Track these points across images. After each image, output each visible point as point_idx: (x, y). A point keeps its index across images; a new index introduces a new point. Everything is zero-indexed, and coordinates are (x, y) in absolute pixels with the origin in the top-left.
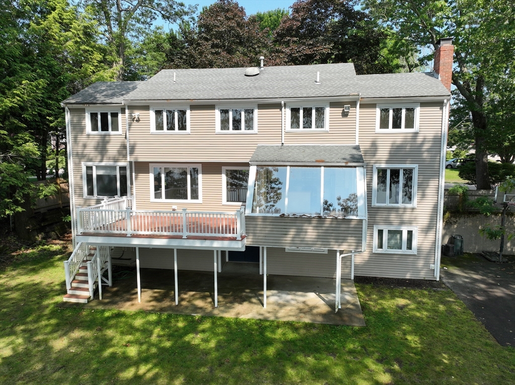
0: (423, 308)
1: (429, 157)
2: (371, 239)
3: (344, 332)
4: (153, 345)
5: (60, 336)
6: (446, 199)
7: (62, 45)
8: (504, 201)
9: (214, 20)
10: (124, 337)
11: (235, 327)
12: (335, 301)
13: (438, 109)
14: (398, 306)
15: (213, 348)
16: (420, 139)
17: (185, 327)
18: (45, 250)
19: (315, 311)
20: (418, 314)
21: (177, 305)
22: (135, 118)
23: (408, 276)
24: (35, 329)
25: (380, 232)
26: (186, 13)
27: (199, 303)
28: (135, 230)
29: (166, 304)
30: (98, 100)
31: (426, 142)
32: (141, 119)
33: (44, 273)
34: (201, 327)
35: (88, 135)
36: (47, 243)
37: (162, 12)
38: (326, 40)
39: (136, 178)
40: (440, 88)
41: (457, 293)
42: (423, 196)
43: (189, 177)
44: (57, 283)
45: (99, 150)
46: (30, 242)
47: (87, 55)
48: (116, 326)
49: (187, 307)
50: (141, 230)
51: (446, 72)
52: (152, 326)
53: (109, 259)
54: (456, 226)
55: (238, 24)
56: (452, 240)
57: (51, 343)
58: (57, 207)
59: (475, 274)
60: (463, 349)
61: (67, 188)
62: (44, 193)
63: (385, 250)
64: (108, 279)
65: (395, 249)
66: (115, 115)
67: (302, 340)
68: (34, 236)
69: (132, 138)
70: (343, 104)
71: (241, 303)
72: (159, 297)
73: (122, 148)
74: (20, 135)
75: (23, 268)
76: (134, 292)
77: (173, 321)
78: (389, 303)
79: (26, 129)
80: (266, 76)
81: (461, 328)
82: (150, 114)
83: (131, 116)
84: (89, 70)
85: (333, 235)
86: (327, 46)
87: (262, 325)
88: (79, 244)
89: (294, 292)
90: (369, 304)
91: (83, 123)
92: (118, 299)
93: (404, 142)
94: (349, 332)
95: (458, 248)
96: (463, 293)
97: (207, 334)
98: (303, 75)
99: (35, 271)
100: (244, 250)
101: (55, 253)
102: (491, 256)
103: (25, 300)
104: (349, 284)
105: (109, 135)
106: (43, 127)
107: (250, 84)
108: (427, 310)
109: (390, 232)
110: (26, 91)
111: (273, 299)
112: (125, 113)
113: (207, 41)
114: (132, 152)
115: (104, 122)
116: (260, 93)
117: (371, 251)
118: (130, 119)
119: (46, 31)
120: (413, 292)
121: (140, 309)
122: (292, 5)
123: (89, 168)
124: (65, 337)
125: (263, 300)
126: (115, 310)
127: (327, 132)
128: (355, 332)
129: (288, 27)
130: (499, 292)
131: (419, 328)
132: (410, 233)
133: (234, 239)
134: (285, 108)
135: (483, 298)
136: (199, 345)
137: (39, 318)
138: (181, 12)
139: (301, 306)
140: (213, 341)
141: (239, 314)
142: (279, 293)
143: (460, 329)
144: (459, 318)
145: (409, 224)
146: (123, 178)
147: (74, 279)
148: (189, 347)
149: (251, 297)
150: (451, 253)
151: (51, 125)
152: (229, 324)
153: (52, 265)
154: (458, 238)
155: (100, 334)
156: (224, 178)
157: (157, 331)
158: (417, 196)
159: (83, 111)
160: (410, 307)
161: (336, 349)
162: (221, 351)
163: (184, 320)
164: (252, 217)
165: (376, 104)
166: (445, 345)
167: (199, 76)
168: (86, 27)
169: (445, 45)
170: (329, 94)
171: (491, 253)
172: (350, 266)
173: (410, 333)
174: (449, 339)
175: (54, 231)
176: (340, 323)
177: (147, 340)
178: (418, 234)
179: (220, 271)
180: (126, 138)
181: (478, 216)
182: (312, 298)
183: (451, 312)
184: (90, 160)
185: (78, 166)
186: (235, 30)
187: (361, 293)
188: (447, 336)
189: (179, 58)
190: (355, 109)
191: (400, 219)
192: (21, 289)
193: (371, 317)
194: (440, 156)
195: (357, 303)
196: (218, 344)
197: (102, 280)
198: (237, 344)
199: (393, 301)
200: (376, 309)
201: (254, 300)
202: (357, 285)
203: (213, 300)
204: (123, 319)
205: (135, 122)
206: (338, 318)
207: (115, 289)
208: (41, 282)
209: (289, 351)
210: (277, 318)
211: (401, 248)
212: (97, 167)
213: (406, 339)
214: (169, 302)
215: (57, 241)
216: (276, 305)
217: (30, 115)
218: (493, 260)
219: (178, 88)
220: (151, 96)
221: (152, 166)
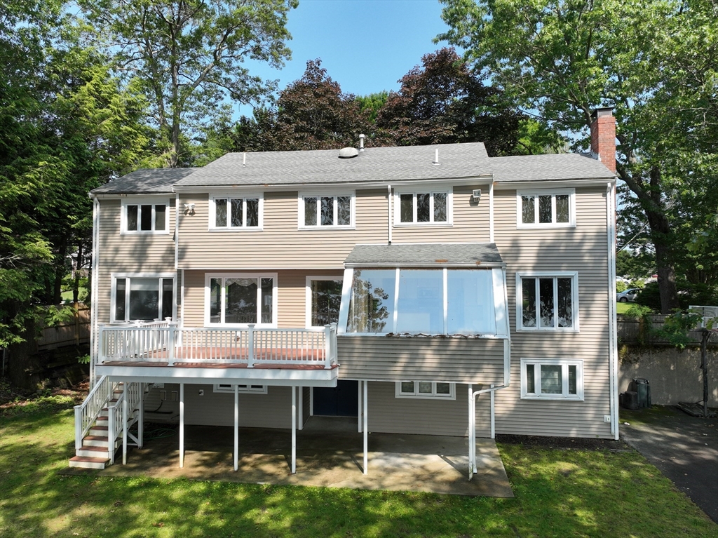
0: (598, 475)
1: (592, 261)
2: (518, 379)
3: (483, 505)
4: (198, 524)
5: (60, 514)
6: (621, 328)
7: (96, 123)
8: (703, 326)
9: (299, 97)
10: (155, 514)
11: (320, 499)
12: (468, 465)
13: (599, 196)
14: (560, 472)
15: (288, 528)
16: (578, 236)
17: (246, 501)
18: (49, 402)
19: (439, 478)
20: (591, 482)
21: (237, 471)
22: (188, 210)
23: (573, 433)
24: (24, 504)
25: (530, 369)
26: (263, 91)
27: (269, 468)
28: (179, 356)
29: (220, 469)
30: (139, 189)
31: (587, 241)
32: (196, 212)
33: (44, 432)
34: (271, 500)
35: (123, 236)
36: (53, 393)
37: (231, 89)
38: (447, 121)
39: (186, 293)
40: (601, 170)
41: (646, 456)
42: (588, 315)
43: (259, 291)
44: (62, 444)
45: (136, 255)
46: (29, 391)
47: (129, 139)
48: (143, 499)
49: (250, 474)
50: (189, 357)
51: (607, 151)
52: (199, 499)
53: (140, 407)
54: (637, 366)
55: (331, 103)
56: (634, 385)
57: (45, 524)
58: (71, 343)
59: (670, 431)
60: (661, 529)
61: (88, 317)
62: (54, 317)
63: (538, 394)
64: (137, 438)
65: (553, 393)
66: (161, 209)
67: (420, 517)
68: (35, 383)
69: (182, 237)
70: (471, 189)
71: (330, 467)
72: (211, 461)
73: (168, 252)
74: (29, 235)
75: (14, 426)
76: (173, 454)
77: (229, 492)
78: (547, 468)
79: (37, 228)
80: (367, 158)
81: (655, 500)
82: (209, 205)
83: (184, 207)
84: (130, 157)
85: (462, 362)
86: (448, 127)
87: (360, 497)
88: (98, 383)
89: (408, 454)
90: (518, 470)
91: (116, 220)
92: (149, 463)
93: (556, 241)
94: (489, 505)
95: (644, 398)
96: (656, 455)
97: (279, 509)
98: (417, 156)
99: (31, 429)
100: (334, 385)
101: (64, 406)
102: (691, 409)
103: (12, 466)
104: (488, 444)
105: (152, 236)
106: (62, 230)
107: (346, 166)
108: (604, 477)
109: (543, 367)
110: (42, 177)
111: (376, 463)
112: (175, 206)
113: (290, 124)
114: (182, 256)
115: (146, 218)
116: (359, 175)
117: (517, 396)
118: (181, 212)
119: (78, 106)
120: (581, 454)
121: (182, 476)
122: (401, 79)
123: (121, 281)
124: (67, 516)
125: (363, 464)
126: (144, 477)
127: (450, 227)
128: (498, 505)
129: (396, 105)
130: (706, 454)
131: (592, 500)
132: (573, 369)
133: (322, 368)
134: (393, 195)
135: (685, 461)
136: (267, 524)
137: (32, 490)
138: (256, 90)
139: (419, 471)
140: (288, 519)
141: (326, 481)
142: (386, 455)
143: (654, 502)
144: (651, 488)
145: (570, 357)
146: (168, 296)
147: (88, 435)
148: (251, 526)
149: (345, 461)
150: (633, 405)
151: (73, 226)
152: (312, 495)
153: (57, 421)
154: (642, 383)
155: (119, 510)
156: (308, 291)
157: (205, 505)
158: (578, 316)
159: (118, 203)
160: (579, 473)
161: (471, 528)
162: (299, 532)
163: (245, 490)
164: (347, 337)
165: (515, 190)
166: (634, 523)
167: (277, 159)
168: (129, 103)
169: (603, 116)
170: (451, 175)
171: (691, 405)
172: (488, 419)
173: (581, 506)
174: (638, 516)
175: (64, 377)
176: (476, 493)
177: (189, 518)
178: (584, 371)
179: (300, 428)
180: (174, 239)
181: (669, 351)
182: (434, 461)
183: (639, 480)
184: (123, 270)
185: (106, 279)
186: (325, 109)
187: (505, 455)
188: (635, 512)
189: (251, 146)
190: (487, 195)
191: (556, 350)
192: (10, 452)
193: (521, 486)
194: (607, 260)
195: (500, 468)
196: (295, 523)
197: (128, 438)
198: (323, 522)
199: (553, 465)
200: (529, 476)
201: (349, 464)
202: (500, 445)
203: (290, 465)
204: (156, 490)
205: (188, 215)
206: (473, 487)
207: (147, 451)
208: (39, 443)
209: (401, 531)
210: (383, 487)
211: (560, 392)
212: (133, 280)
213: (575, 515)
214: (225, 467)
215: (68, 392)
216: (381, 470)
217: (45, 208)
218: (695, 413)
219: (249, 172)
220: (211, 181)
221: (208, 277)
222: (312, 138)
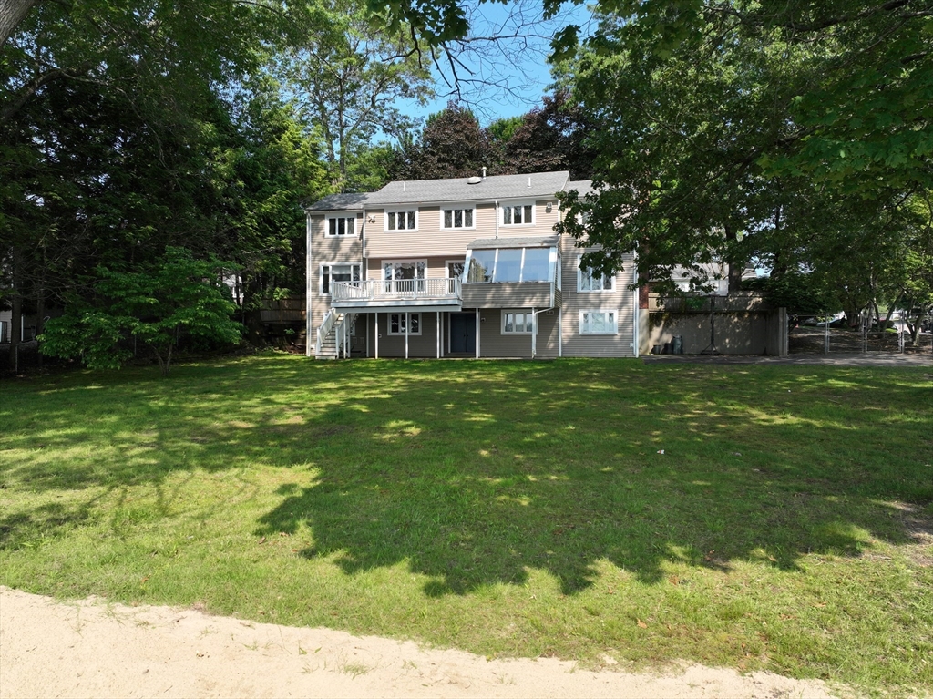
9: (441, 134)
22: (371, 220)
25: (586, 316)
26: (411, 126)
30: (334, 207)
32: (376, 220)
35: (325, 237)
37: (384, 125)
39: (369, 273)
43: (416, 271)
55: (467, 137)
63: (590, 332)
66: (351, 220)
70: (547, 202)
80: (486, 183)
82: (384, 216)
83: (368, 218)
86: (557, 157)
91: (322, 227)
95: (679, 347)
98: (519, 182)
100: (460, 310)
105: (345, 238)
107: (472, 190)
112: (361, 217)
113: (434, 156)
115: (338, 227)
116: (478, 195)
118: (366, 221)
123: (326, 268)
127: (534, 226)
132: (612, 316)
134: (499, 207)
138: (405, 125)
156: (447, 270)
158: (615, 281)
159: (322, 216)
164: (467, 284)
167: (426, 186)
180: (361, 238)
184: (326, 260)
185: (316, 266)
186: (463, 143)
190: (556, 206)
205: (370, 223)
211: (604, 330)
212: (333, 267)
219: (408, 195)
220: (385, 201)
221: (383, 262)
222: (451, 168)
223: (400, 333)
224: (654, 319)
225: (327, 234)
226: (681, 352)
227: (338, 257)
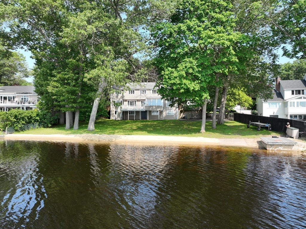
39: (124, 102)
43: (134, 102)
45: (116, 97)
63: (169, 115)
66: (120, 91)
82: (128, 91)
105: (119, 95)
116: (147, 88)
123: (115, 101)
134: (151, 90)
156: (141, 102)
223: (133, 115)
224: (181, 112)
225: (115, 94)
226: (186, 119)
227: (118, 99)
